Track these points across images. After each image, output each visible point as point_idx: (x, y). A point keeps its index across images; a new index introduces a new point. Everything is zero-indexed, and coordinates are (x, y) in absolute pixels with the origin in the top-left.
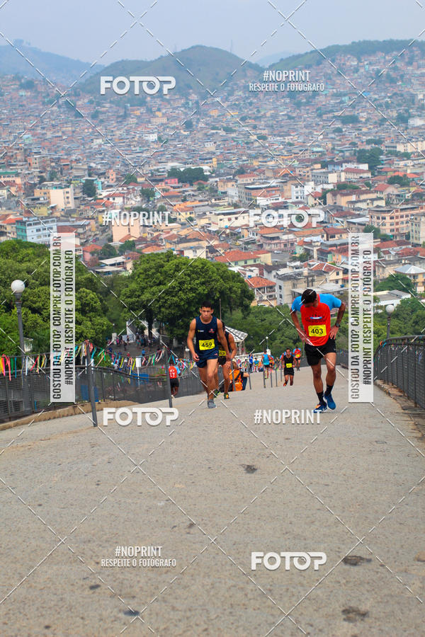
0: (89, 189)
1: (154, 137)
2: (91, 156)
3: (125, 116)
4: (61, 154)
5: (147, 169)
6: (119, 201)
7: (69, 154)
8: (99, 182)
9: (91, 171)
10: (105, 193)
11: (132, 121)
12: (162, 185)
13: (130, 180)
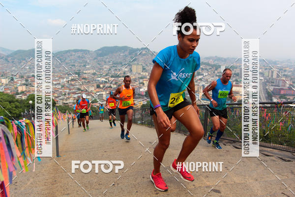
0: (12, 79)
1: (28, 67)
2: (12, 71)
3: (21, 62)
4: (4, 71)
5: (26, 75)
6: (20, 82)
7: (6, 70)
8: (14, 77)
9: (12, 75)
10: (16, 80)
11: (22, 64)
12: (30, 78)
13: (22, 77)
